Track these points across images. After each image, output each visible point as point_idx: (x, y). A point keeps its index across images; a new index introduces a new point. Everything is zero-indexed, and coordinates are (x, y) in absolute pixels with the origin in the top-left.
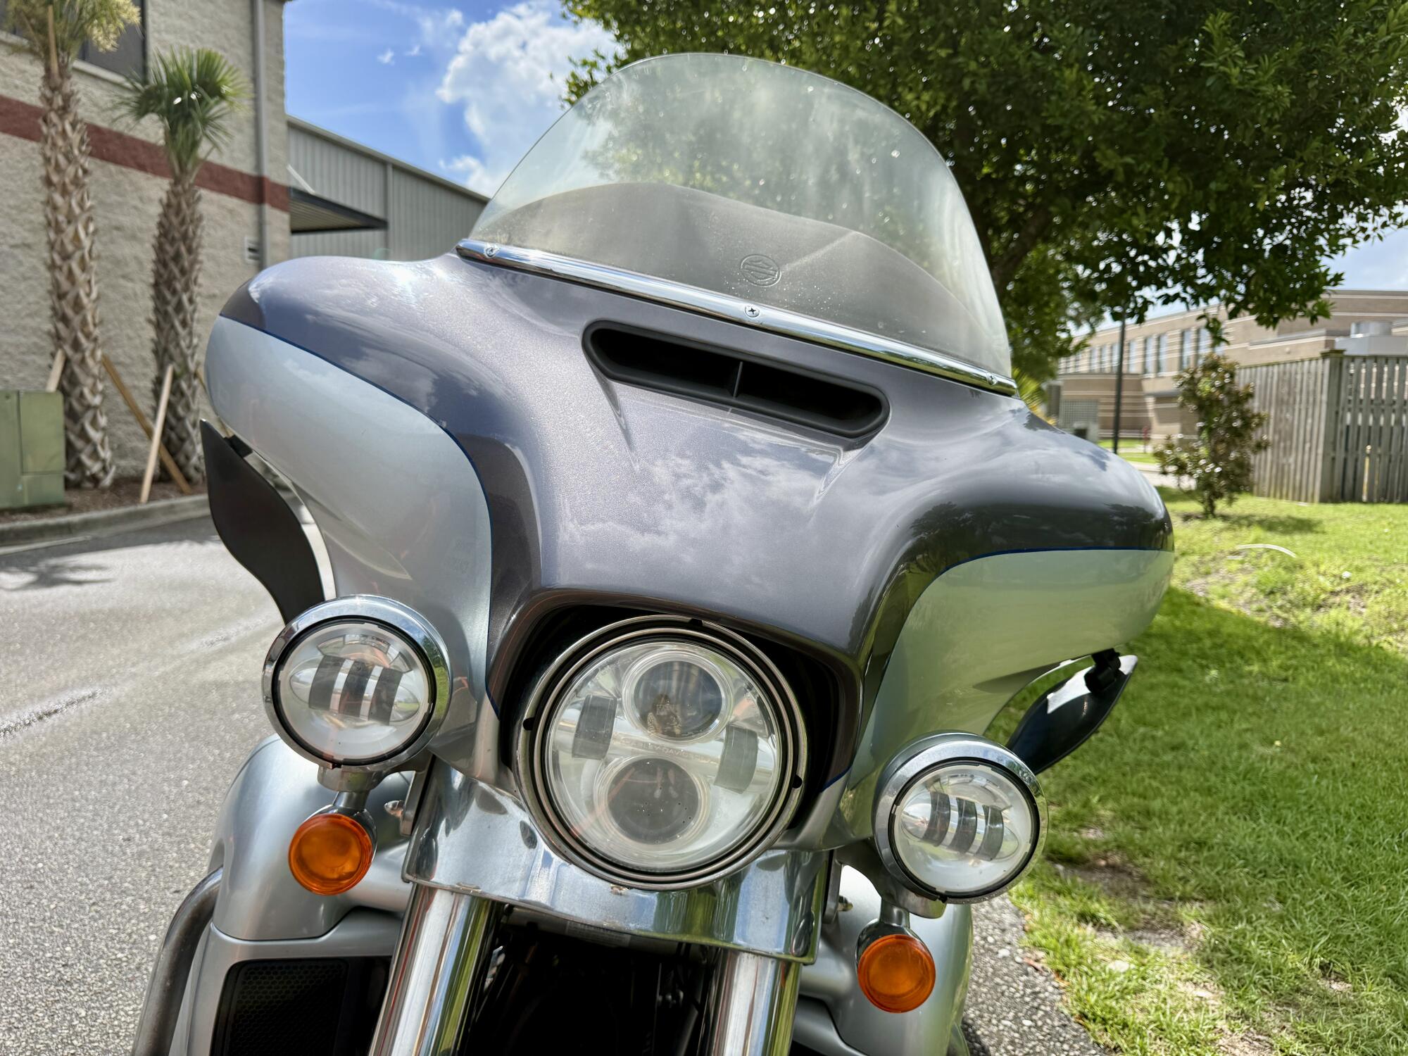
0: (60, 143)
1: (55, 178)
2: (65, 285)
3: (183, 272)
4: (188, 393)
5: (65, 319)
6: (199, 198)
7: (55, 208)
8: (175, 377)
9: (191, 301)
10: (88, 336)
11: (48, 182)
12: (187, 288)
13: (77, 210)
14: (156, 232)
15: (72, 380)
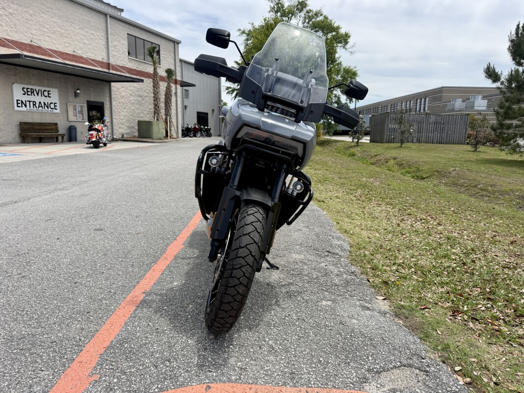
0: (156, 80)
2: (157, 103)
3: (170, 100)
4: (171, 121)
5: (156, 109)
6: (171, 86)
7: (155, 91)
8: (169, 118)
9: (171, 105)
10: (160, 112)
11: (154, 87)
12: (170, 103)
13: (158, 91)
14: (165, 93)
15: (157, 120)
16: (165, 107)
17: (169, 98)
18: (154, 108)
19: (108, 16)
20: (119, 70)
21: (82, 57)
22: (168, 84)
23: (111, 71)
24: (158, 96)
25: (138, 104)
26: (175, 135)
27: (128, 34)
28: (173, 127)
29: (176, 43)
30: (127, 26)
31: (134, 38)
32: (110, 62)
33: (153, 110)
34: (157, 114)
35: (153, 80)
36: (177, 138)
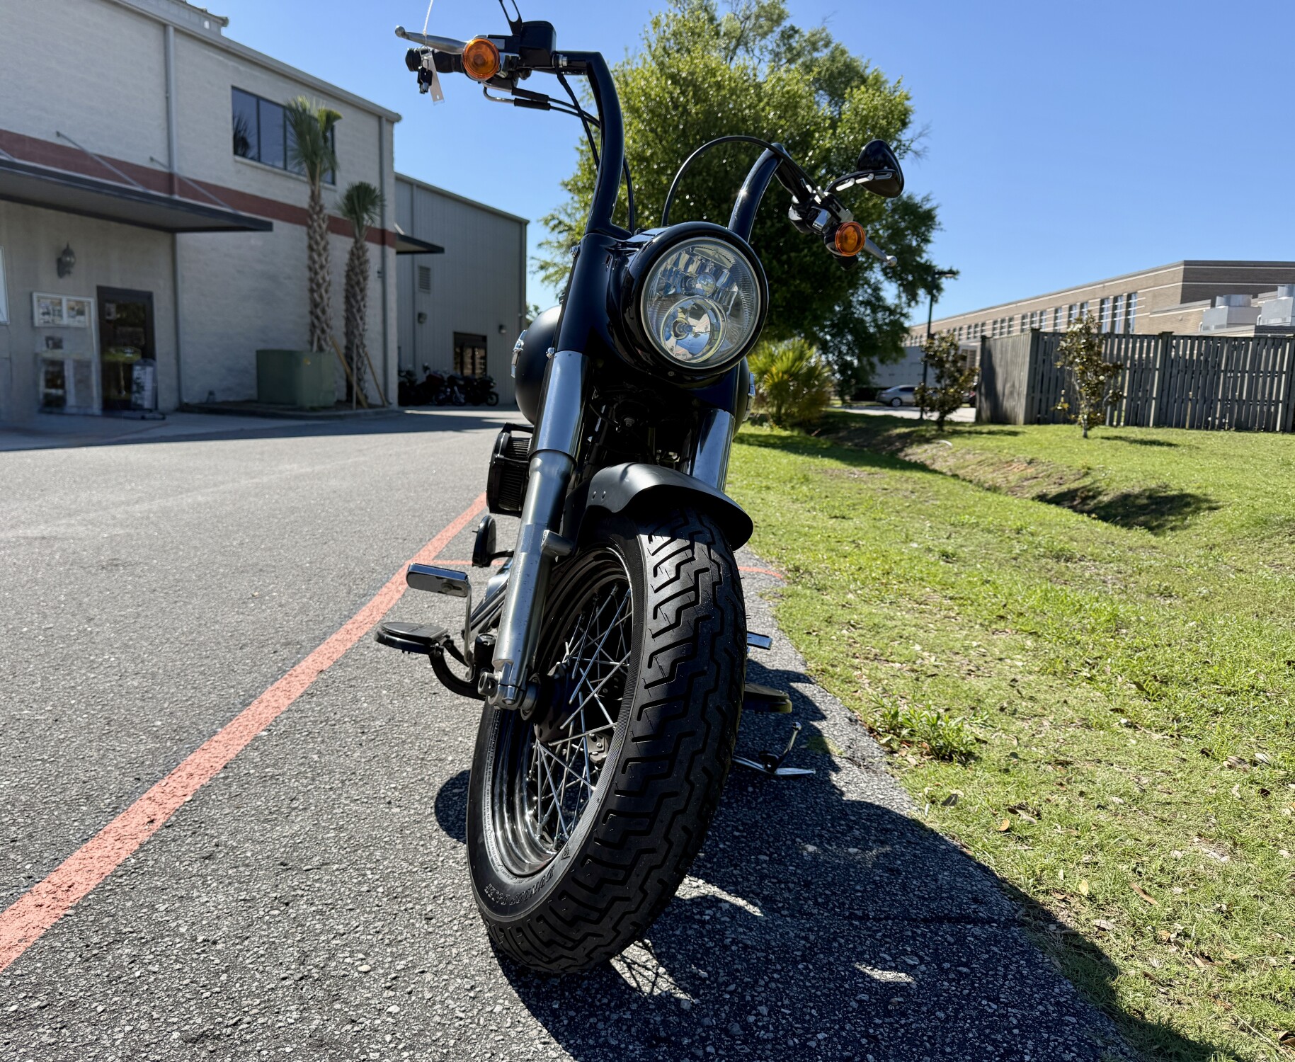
0: (318, 229)
1: (315, 247)
2: (318, 299)
3: (362, 290)
4: (363, 355)
5: (317, 317)
6: (367, 250)
7: (314, 262)
8: (357, 347)
9: (365, 306)
10: (328, 325)
11: (311, 248)
12: (363, 299)
13: (324, 262)
14: (346, 268)
15: (320, 349)
16: (347, 310)
17: (358, 283)
18: (311, 313)
19: (171, 30)
20: (203, 195)
21: (81, 154)
22: (356, 242)
23: (177, 197)
24: (324, 279)
25: (262, 300)
26: (374, 396)
27: (234, 88)
28: (368, 370)
29: (384, 120)
30: (232, 63)
31: (254, 100)
32: (176, 170)
33: (308, 319)
34: (318, 332)
35: (310, 227)
36: (383, 406)
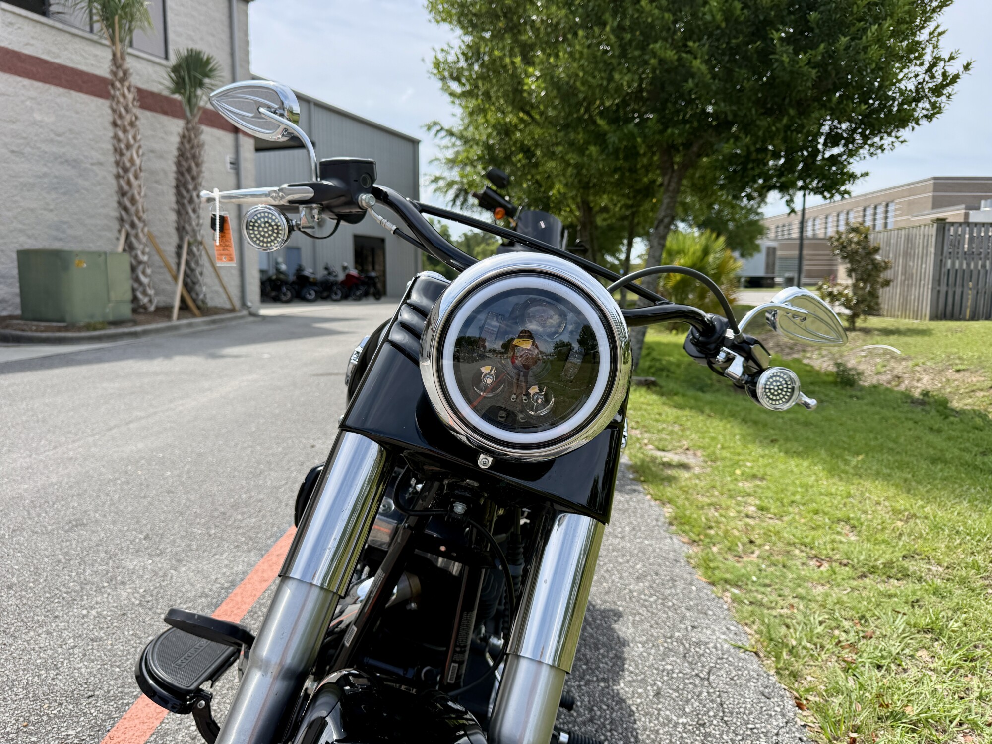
0: (122, 100)
3: (193, 178)
4: (197, 254)
6: (202, 132)
9: (198, 196)
12: (196, 189)
13: (132, 141)
14: (175, 153)
15: (130, 247)
16: (178, 202)
17: (189, 170)
18: (119, 203)
22: (188, 124)
24: (132, 161)
25: (56, 189)
26: (218, 298)
28: (208, 269)
33: (115, 211)
34: (128, 227)
35: (113, 98)
